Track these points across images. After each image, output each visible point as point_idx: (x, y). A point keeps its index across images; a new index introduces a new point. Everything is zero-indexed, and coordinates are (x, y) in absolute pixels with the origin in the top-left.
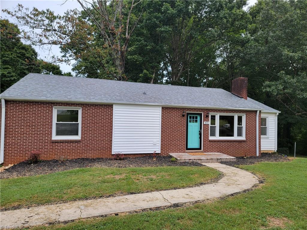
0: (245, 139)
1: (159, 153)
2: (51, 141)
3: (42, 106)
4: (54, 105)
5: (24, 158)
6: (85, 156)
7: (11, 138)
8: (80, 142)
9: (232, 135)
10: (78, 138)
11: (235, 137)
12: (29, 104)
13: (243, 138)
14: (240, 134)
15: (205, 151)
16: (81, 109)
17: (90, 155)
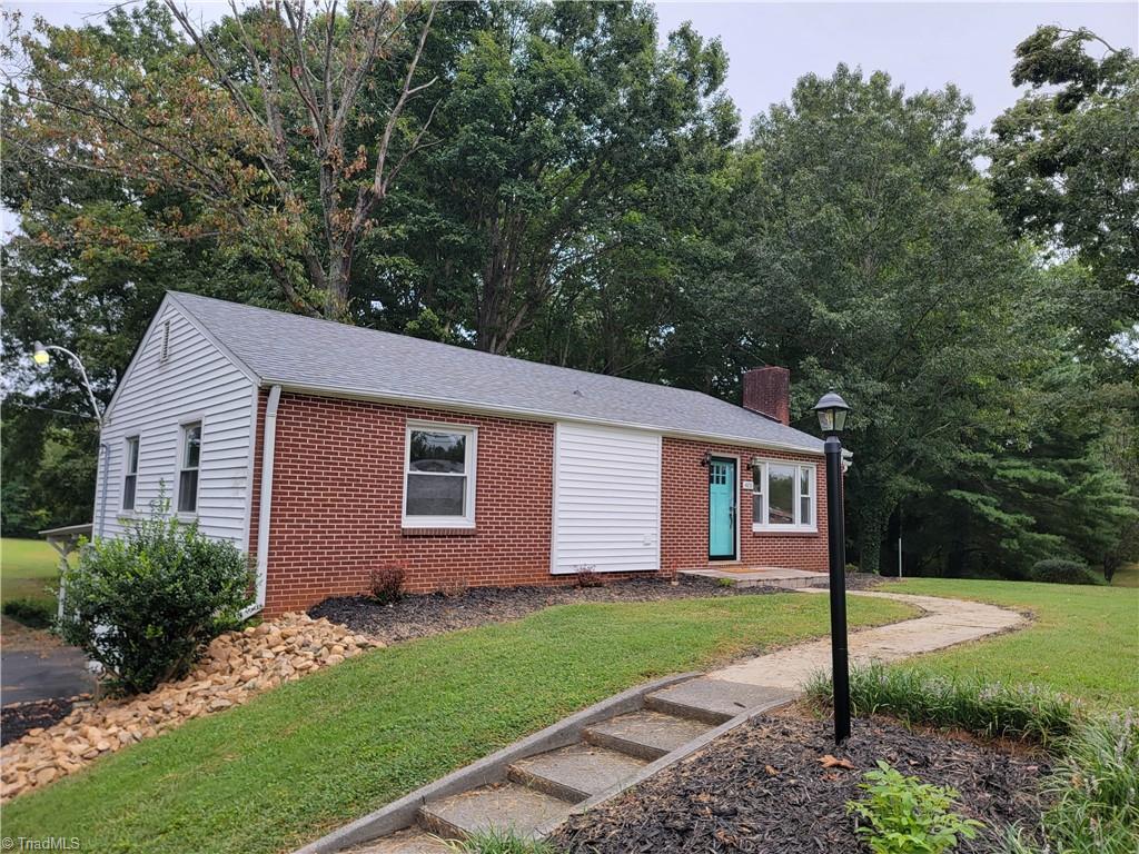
0: (816, 531)
1: (655, 571)
2: (399, 532)
3: (379, 417)
4: (409, 416)
5: (323, 591)
6: (487, 582)
7: (287, 521)
8: (474, 536)
9: (791, 521)
10: (466, 522)
11: (797, 527)
12: (342, 408)
13: (812, 528)
14: (805, 520)
15: (745, 564)
16: (476, 432)
17: (499, 578)
